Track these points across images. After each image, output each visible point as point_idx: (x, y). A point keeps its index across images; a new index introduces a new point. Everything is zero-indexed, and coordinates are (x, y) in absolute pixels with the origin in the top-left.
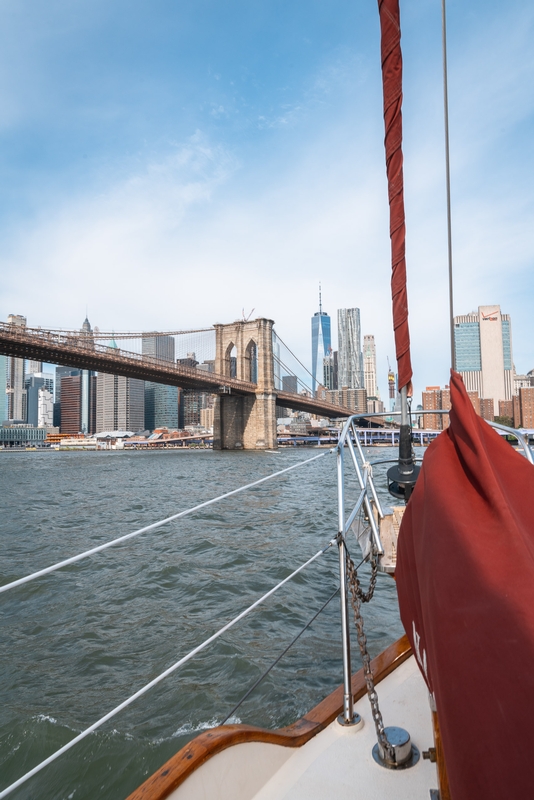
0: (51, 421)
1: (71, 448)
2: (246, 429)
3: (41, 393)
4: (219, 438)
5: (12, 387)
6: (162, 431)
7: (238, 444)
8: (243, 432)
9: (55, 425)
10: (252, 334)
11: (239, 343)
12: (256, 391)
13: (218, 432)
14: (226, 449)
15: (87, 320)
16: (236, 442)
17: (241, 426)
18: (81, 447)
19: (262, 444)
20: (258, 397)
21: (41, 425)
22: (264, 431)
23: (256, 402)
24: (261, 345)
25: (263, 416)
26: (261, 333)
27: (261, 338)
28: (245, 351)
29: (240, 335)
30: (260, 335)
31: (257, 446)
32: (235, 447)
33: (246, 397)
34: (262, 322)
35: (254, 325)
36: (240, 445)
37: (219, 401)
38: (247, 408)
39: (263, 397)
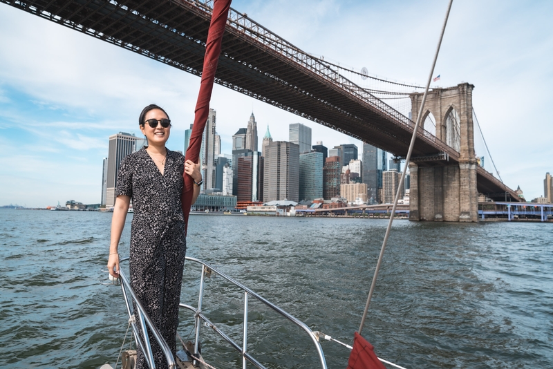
0: (231, 192)
1: (256, 213)
2: (447, 200)
3: (225, 169)
4: (416, 208)
5: (206, 164)
6: (319, 202)
7: (439, 216)
8: (443, 203)
9: (234, 194)
10: (451, 100)
11: (439, 111)
12: (460, 160)
13: (415, 202)
14: (423, 220)
15: (253, 114)
16: (436, 214)
17: (440, 197)
18: (264, 213)
19: (466, 217)
20: (462, 166)
21: (224, 193)
22: (469, 203)
23: (460, 172)
24: (465, 112)
25: (467, 187)
26: (464, 99)
27: (464, 104)
28: (443, 119)
29: (439, 102)
30: (462, 101)
31: (461, 219)
32: (434, 218)
33: (446, 167)
34: (466, 87)
35: (454, 92)
36: (441, 217)
37: (417, 171)
38: (447, 178)
39: (467, 166)
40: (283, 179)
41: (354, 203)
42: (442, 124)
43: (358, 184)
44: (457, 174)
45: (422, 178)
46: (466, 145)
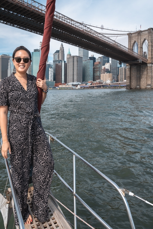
0: (53, 79)
1: (63, 88)
2: (142, 80)
3: (50, 69)
4: (129, 84)
6: (91, 82)
7: (138, 87)
8: (140, 81)
9: (54, 80)
10: (145, 36)
11: (140, 41)
12: (147, 62)
13: (128, 81)
14: (132, 89)
16: (137, 86)
17: (139, 78)
18: (66, 88)
19: (149, 86)
20: (148, 65)
21: (50, 80)
22: (150, 81)
23: (147, 68)
24: (150, 41)
25: (150, 74)
26: (150, 35)
27: (150, 38)
28: (141, 44)
29: (140, 37)
30: (149, 36)
31: (147, 87)
32: (136, 88)
33: (142, 66)
34: (151, 30)
35: (147, 32)
36: (139, 87)
37: (129, 67)
38: (142, 70)
39: (151, 65)
40: (75, 73)
41: (106, 82)
42: (141, 46)
43: (108, 74)
44: (146, 68)
45: (132, 71)
46: (151, 56)
